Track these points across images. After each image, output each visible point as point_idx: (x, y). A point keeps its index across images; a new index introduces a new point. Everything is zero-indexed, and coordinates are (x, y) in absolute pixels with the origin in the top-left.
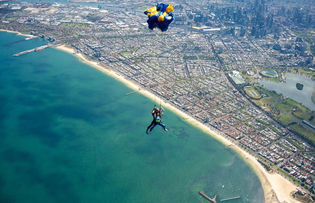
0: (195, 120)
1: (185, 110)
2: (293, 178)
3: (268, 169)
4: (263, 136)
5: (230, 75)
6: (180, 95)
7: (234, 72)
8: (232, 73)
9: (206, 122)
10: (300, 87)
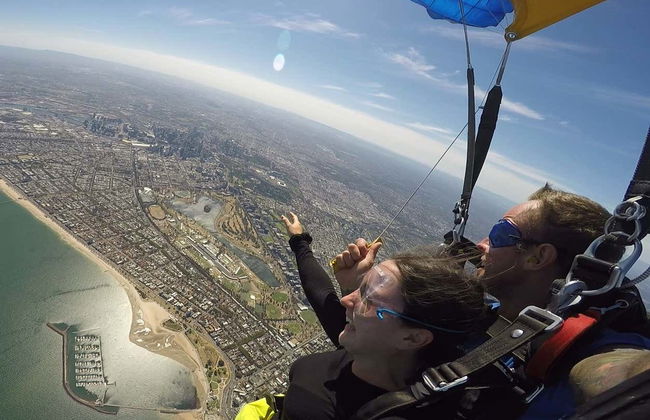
0: (74, 240)
1: (68, 228)
2: (169, 305)
3: (143, 296)
4: (152, 260)
5: (140, 191)
6: (70, 209)
7: (146, 189)
8: (143, 190)
9: (89, 244)
10: (207, 209)
